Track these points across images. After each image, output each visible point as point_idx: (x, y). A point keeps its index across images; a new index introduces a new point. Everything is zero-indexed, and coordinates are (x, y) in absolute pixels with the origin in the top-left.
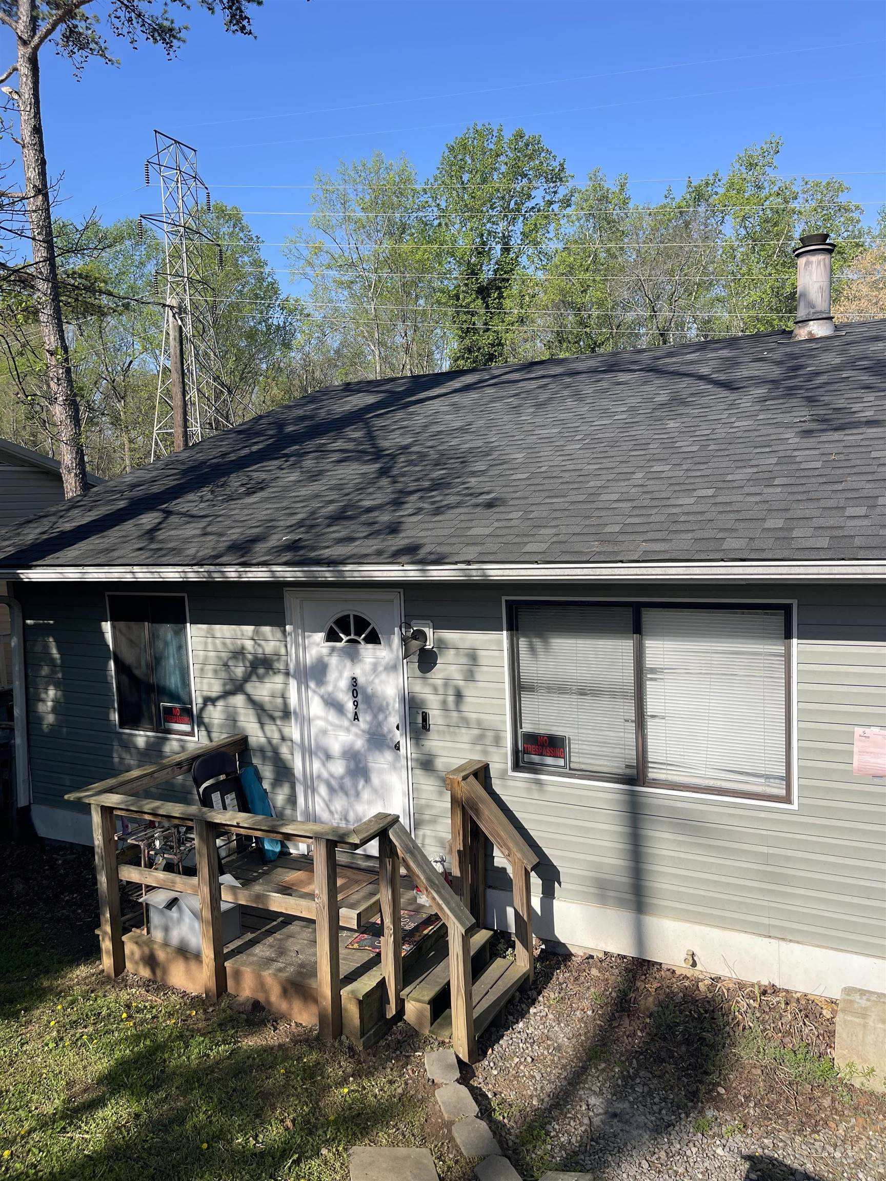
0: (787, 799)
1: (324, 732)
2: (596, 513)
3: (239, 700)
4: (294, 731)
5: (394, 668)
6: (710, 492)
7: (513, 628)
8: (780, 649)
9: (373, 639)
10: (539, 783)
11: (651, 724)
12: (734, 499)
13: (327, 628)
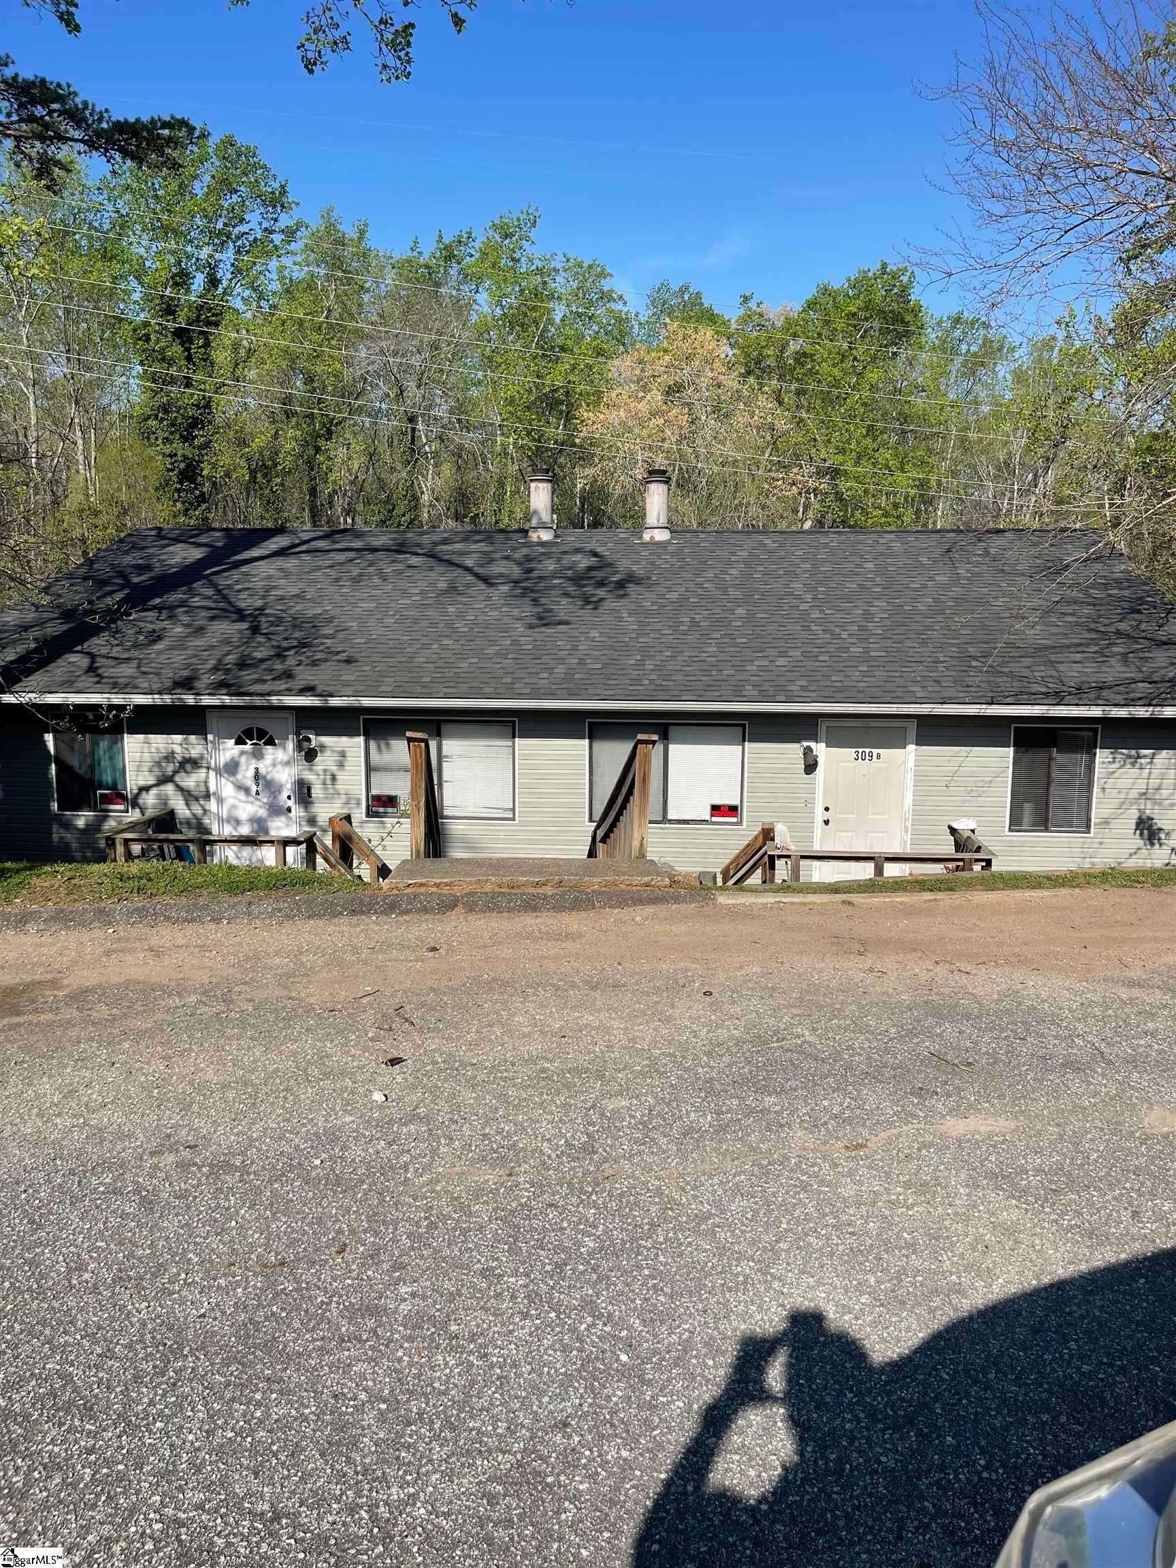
0: (513, 819)
1: (234, 807)
2: (416, 670)
3: (169, 788)
4: (213, 806)
5: (288, 763)
6: (476, 660)
7: (367, 735)
8: (511, 744)
9: (270, 742)
10: (382, 822)
11: (445, 785)
12: (488, 665)
13: (236, 736)
